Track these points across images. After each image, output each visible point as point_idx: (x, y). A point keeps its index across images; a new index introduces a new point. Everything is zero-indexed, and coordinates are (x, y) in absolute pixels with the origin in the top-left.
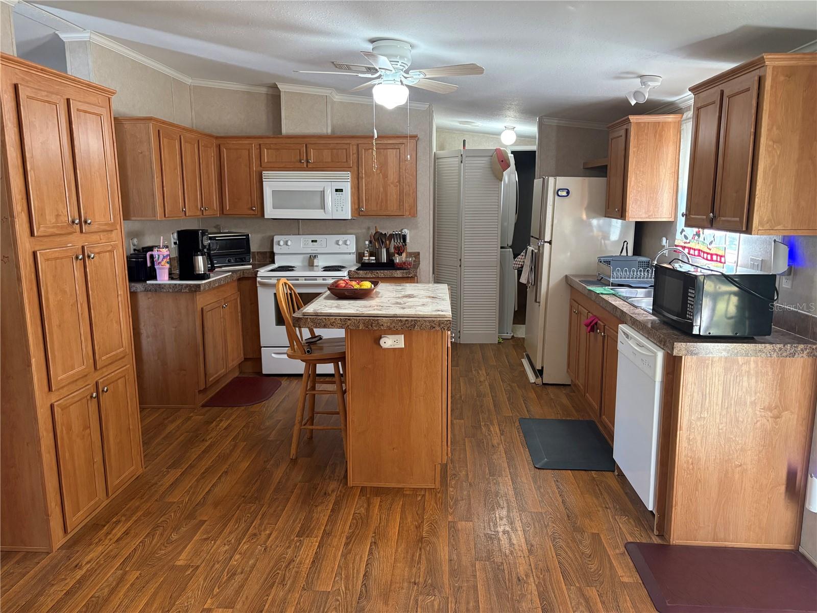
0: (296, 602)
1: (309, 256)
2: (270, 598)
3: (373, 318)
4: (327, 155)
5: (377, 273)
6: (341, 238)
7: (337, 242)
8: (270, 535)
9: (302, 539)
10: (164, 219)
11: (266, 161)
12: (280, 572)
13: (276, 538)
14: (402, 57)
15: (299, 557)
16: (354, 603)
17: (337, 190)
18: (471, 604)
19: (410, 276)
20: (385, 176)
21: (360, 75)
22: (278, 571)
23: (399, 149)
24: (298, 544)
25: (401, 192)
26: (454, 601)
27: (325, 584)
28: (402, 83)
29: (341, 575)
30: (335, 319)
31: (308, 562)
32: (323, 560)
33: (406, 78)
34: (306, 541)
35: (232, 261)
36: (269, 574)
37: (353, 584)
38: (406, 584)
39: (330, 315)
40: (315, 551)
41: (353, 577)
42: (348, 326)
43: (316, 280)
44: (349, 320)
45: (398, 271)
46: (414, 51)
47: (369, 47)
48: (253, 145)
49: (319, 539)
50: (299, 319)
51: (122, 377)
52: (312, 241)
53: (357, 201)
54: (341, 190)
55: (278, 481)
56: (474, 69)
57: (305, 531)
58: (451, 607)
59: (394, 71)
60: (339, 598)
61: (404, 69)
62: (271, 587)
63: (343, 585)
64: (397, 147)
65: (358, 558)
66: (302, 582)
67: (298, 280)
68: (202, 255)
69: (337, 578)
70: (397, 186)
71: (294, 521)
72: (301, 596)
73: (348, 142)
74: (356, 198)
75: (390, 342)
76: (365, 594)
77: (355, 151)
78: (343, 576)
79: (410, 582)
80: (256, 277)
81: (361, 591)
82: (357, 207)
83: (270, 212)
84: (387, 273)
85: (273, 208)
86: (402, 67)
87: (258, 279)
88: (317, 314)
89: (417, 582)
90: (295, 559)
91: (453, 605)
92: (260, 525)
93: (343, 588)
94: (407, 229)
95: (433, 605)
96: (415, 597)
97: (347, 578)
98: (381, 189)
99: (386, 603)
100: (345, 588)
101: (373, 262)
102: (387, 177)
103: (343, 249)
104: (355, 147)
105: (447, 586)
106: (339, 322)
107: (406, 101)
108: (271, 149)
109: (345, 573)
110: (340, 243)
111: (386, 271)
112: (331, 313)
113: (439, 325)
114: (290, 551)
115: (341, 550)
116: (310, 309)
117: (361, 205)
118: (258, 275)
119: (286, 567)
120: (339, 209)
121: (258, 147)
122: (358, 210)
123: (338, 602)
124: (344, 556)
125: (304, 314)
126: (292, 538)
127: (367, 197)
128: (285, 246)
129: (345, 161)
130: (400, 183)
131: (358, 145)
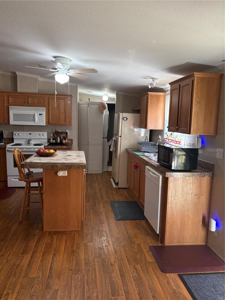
0: (21, 283)
1: (28, 140)
2: (9, 282)
3: (55, 164)
4: (36, 101)
5: (56, 147)
6: (41, 133)
7: (40, 135)
8: (10, 254)
9: (23, 255)
11: (11, 102)
12: (14, 270)
13: (12, 256)
14: (66, 64)
15: (22, 263)
16: (46, 281)
17: (40, 114)
18: (94, 276)
19: (69, 148)
20: (59, 110)
21: (50, 70)
22: (13, 270)
23: (65, 100)
24: (22, 257)
25: (66, 116)
26: (87, 276)
27: (33, 274)
28: (66, 74)
29: (40, 269)
30: (39, 165)
31: (26, 265)
32: (32, 264)
33: (68, 72)
34: (25, 256)
36: (9, 271)
37: (45, 273)
38: (67, 271)
39: (37, 163)
40: (29, 260)
41: (45, 270)
42: (44, 167)
43: (31, 149)
44: (45, 165)
45: (64, 146)
46: (71, 63)
47: (54, 59)
48: (5, 95)
49: (31, 254)
50: (23, 165)
53: (48, 119)
54: (42, 114)
55: (14, 231)
56: (94, 71)
57: (24, 252)
58: (86, 279)
59: (63, 69)
60: (39, 279)
61: (67, 69)
62: (10, 277)
63: (41, 273)
65: (47, 261)
66: (23, 274)
67: (23, 149)
69: (38, 271)
70: (64, 114)
71: (20, 248)
72: (23, 280)
73: (45, 96)
74: (47, 118)
75: (61, 174)
76: (50, 277)
77: (47, 100)
78: (41, 270)
79: (69, 270)
80: (6, 148)
81: (49, 276)
82: (48, 121)
83: (12, 122)
85: (14, 121)
86: (66, 68)
87: (7, 149)
88: (31, 163)
89: (72, 269)
90: (20, 264)
91: (86, 277)
92: (5, 251)
93: (41, 275)
94: (68, 130)
95: (78, 278)
96: (71, 275)
97: (43, 270)
98: (58, 115)
99: (59, 279)
100: (42, 275)
101: (54, 142)
103: (42, 137)
104: (47, 98)
105: (84, 270)
106: (40, 166)
107: (68, 81)
108: (13, 97)
109: (42, 269)
111: (59, 146)
112: (37, 162)
113: (81, 167)
114: (18, 261)
115: (40, 259)
116: (28, 160)
117: (50, 120)
118: (7, 147)
119: (17, 268)
120: (41, 121)
121: (7, 96)
123: (39, 281)
124: (42, 261)
125: (26, 163)
126: (19, 255)
127: (52, 118)
128: (18, 136)
129: (43, 103)
130: (65, 113)
131: (48, 98)
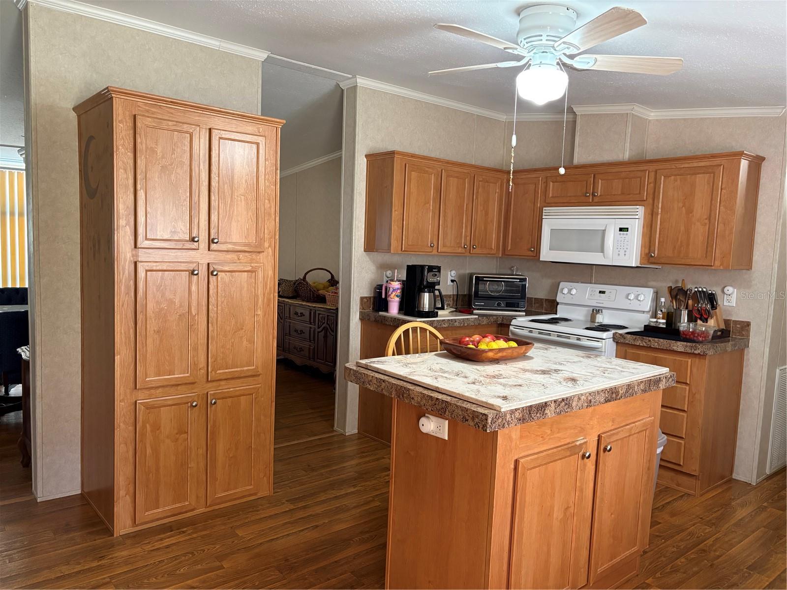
1: (591, 309)
4: (617, 186)
5: (650, 341)
6: (633, 291)
7: (627, 297)
10: (401, 252)
11: (551, 195)
17: (621, 230)
20: (690, 211)
23: (714, 173)
25: (710, 233)
35: (503, 305)
43: (569, 338)
45: (679, 343)
48: (541, 179)
51: (249, 395)
52: (600, 292)
53: (647, 243)
54: (627, 229)
64: (710, 170)
68: (429, 292)
70: (706, 224)
73: (645, 168)
74: (647, 240)
75: (431, 426)
77: (652, 179)
80: (509, 325)
82: (647, 251)
83: (547, 254)
84: (663, 343)
85: (550, 250)
87: (511, 328)
94: (731, 286)
98: (682, 228)
101: (661, 326)
102: (692, 212)
103: (635, 306)
104: (652, 174)
108: (556, 182)
110: (632, 297)
113: (473, 419)
117: (652, 248)
118: (512, 324)
120: (622, 253)
121: (544, 180)
122: (648, 256)
127: (661, 239)
128: (569, 295)
129: (638, 192)
130: (710, 220)
131: (656, 172)
